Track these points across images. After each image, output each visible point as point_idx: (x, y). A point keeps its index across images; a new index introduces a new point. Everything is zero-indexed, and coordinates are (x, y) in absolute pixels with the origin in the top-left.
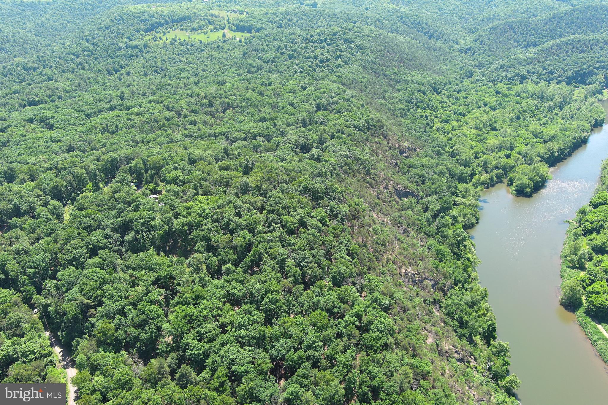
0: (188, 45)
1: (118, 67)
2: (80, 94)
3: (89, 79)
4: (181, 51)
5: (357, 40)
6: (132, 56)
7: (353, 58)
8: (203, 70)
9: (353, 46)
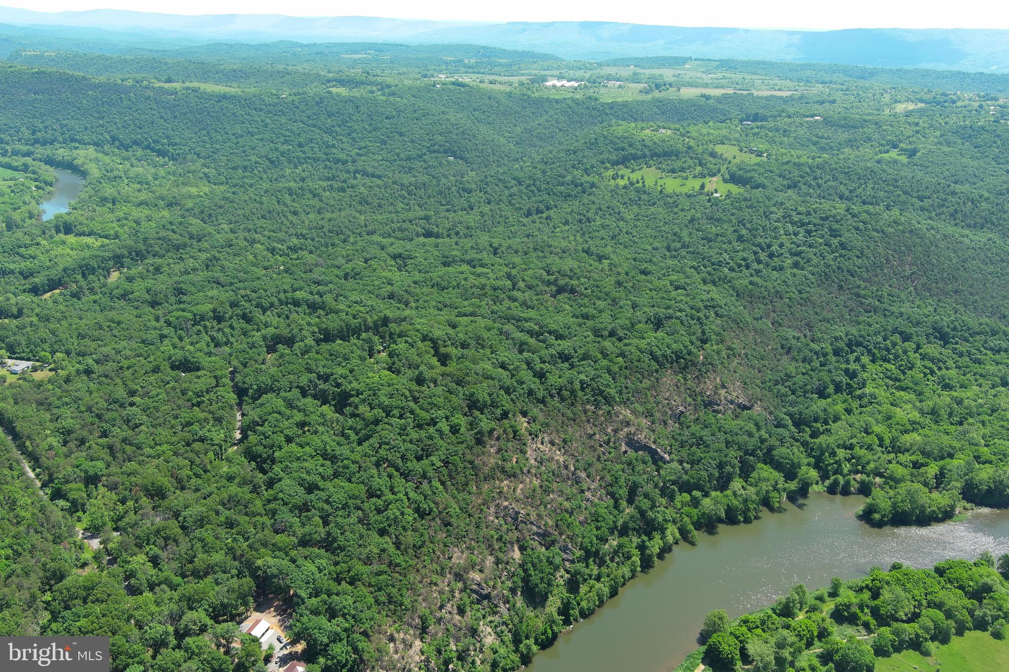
0: (645, 192)
1: (542, 206)
2: (479, 233)
3: (501, 217)
4: (630, 199)
5: (848, 235)
6: (569, 196)
7: (815, 260)
8: (627, 233)
9: (835, 242)
